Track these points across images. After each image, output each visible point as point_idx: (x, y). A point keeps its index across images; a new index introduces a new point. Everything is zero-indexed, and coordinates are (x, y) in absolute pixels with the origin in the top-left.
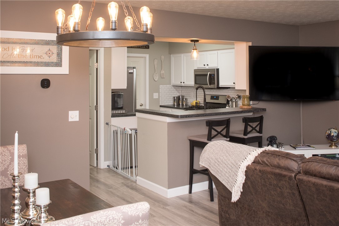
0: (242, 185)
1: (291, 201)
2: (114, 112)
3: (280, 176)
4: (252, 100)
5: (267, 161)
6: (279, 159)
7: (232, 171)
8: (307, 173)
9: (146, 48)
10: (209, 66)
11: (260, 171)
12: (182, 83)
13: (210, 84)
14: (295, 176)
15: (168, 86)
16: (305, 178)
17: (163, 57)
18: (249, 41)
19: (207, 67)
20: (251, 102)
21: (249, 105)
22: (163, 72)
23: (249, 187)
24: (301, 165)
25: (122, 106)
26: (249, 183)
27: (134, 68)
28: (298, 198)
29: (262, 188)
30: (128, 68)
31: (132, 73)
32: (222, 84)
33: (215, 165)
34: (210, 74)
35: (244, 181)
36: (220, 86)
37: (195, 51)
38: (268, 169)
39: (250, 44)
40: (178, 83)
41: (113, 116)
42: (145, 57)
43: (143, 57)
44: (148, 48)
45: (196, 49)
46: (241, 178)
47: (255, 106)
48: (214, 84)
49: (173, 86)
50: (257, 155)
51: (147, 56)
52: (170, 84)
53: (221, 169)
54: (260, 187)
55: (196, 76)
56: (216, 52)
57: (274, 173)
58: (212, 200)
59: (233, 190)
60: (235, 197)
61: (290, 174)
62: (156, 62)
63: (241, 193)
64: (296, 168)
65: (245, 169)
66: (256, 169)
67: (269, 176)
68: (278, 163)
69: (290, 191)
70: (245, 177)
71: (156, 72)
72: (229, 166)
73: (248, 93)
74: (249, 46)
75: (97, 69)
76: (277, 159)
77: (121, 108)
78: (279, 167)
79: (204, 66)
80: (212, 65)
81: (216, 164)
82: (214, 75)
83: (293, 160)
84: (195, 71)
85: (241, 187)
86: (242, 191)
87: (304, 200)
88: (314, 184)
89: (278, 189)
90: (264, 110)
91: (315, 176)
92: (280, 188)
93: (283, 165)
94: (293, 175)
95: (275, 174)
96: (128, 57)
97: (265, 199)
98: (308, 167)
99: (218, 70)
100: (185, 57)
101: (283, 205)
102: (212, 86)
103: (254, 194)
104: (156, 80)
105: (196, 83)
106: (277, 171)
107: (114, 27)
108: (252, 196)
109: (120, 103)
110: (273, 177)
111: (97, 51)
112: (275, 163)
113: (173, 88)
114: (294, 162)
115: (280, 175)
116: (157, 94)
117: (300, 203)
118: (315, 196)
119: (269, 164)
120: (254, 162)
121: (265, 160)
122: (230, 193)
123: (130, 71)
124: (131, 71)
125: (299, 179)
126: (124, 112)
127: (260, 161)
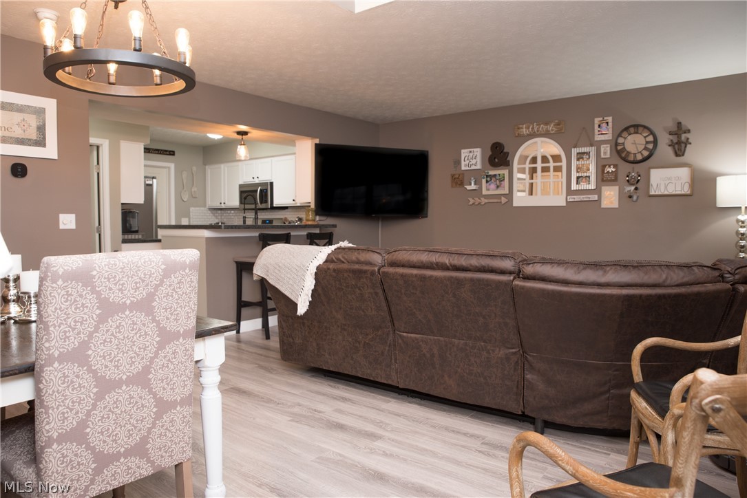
0: (311, 292)
1: (372, 304)
2: (126, 237)
3: (359, 274)
4: (319, 215)
5: (343, 257)
6: (359, 253)
7: (297, 276)
8: (393, 264)
9: (170, 154)
10: (260, 179)
11: (334, 270)
12: (222, 204)
13: (261, 203)
14: (379, 270)
15: (202, 208)
16: (391, 270)
17: (194, 169)
18: (316, 138)
19: (257, 181)
20: (318, 218)
21: (314, 220)
22: (194, 189)
23: (319, 295)
24: (387, 257)
25: (137, 229)
26: (320, 290)
27: (153, 178)
28: (382, 297)
29: (336, 294)
30: (145, 177)
31: (151, 185)
32: (277, 202)
33: (274, 272)
34: (261, 190)
35: (313, 287)
36: (274, 206)
37: (243, 147)
38: (345, 266)
39: (317, 141)
40: (217, 205)
41: (124, 241)
42: (169, 168)
43: (165, 167)
44: (174, 155)
45: (244, 145)
46: (310, 283)
47: (321, 223)
48: (266, 202)
49: (210, 209)
50: (330, 252)
51: (172, 166)
52: (205, 206)
53: (283, 276)
54: (334, 293)
55: (241, 193)
56: (269, 159)
57: (353, 270)
58: (268, 337)
59: (300, 299)
60: (302, 309)
61: (373, 268)
62: (185, 175)
63: (310, 302)
64: (380, 262)
65: (315, 270)
66: (329, 269)
67: (346, 275)
68: (357, 258)
69: (372, 291)
70: (314, 282)
71: (185, 189)
72: (294, 271)
73: (313, 206)
74: (316, 144)
75: (98, 174)
76: (356, 254)
77: (136, 232)
78: (359, 262)
79: (252, 180)
80: (264, 178)
81: (276, 271)
82: (267, 190)
83: (377, 252)
84: (241, 186)
85: (310, 295)
86: (311, 299)
87: (389, 299)
88: (402, 275)
89: (357, 290)
90: (335, 226)
91: (403, 266)
92: (360, 289)
93: (363, 260)
94: (376, 269)
95: (354, 272)
96: (145, 166)
97: (340, 308)
98: (394, 257)
99: (272, 184)
100: (226, 169)
101: (363, 311)
102: (263, 206)
103: (325, 304)
104: (185, 200)
105: (241, 203)
106: (357, 267)
107: (138, 47)
108: (323, 308)
109: (134, 224)
110: (350, 275)
111: (98, 147)
112: (354, 258)
113: (209, 212)
114: (377, 255)
115: (361, 272)
116: (187, 219)
117: (384, 304)
118: (403, 291)
119: (345, 261)
120: (326, 261)
121: (340, 257)
122: (295, 305)
123: (147, 182)
124: (149, 182)
125: (384, 272)
126: (140, 237)
127: (334, 258)
